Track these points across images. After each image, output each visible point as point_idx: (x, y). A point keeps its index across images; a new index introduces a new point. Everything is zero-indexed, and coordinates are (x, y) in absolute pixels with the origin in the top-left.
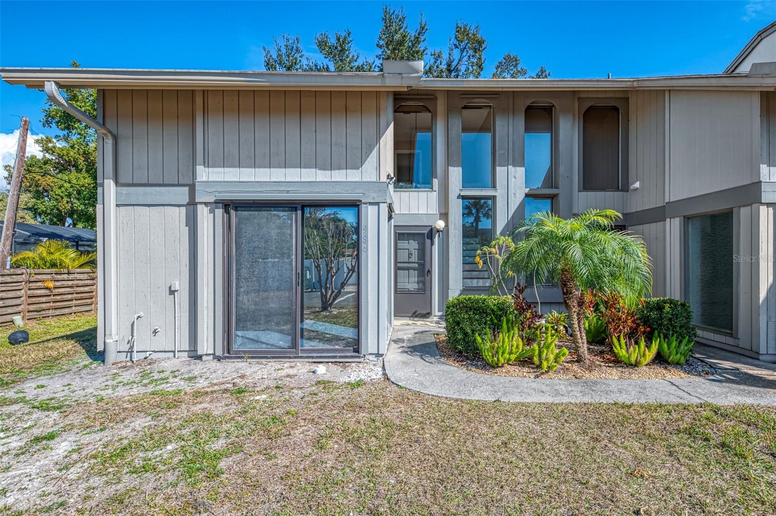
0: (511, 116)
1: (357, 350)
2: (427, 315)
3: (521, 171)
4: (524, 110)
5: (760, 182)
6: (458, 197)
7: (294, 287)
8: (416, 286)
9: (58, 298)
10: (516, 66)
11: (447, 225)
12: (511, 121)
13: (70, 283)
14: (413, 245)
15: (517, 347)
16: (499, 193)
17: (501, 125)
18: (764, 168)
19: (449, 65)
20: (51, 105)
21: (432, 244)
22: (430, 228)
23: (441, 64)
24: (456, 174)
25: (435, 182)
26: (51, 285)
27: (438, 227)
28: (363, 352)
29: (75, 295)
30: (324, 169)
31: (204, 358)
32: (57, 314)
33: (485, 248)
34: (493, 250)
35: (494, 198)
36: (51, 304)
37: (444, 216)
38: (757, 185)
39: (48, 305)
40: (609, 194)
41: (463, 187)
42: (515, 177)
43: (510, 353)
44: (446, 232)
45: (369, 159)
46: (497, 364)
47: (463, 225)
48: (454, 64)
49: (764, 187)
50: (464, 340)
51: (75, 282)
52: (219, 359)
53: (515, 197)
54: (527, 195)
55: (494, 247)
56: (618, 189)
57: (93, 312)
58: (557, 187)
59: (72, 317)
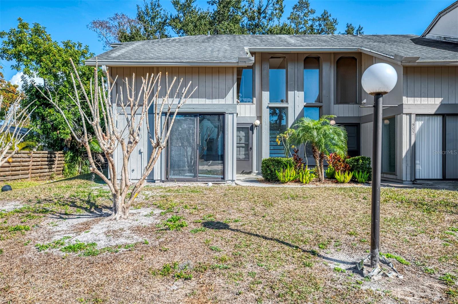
0: (296, 64)
1: (223, 178)
2: (250, 173)
3: (302, 94)
4: (303, 60)
5: (403, 104)
6: (267, 108)
7: (196, 150)
8: (244, 156)
9: (14, 168)
10: (307, 7)
11: (261, 123)
12: (296, 66)
13: (19, 159)
14: (242, 134)
15: (293, 175)
16: (290, 105)
17: (290, 67)
18: (404, 98)
19: (259, 9)
20: (4, 46)
21: (253, 133)
22: (251, 124)
23: (253, 7)
24: (266, 95)
25: (255, 99)
26: (11, 160)
27: (256, 124)
28: (226, 179)
29: (21, 168)
30: (209, 99)
31: (156, 182)
32: (13, 178)
33: (281, 135)
34: (285, 136)
35: (287, 107)
36: (10, 172)
37: (260, 118)
38: (401, 106)
39: (9, 172)
40: (351, 106)
41: (270, 102)
42: (298, 97)
43: (290, 177)
44: (260, 127)
45: (229, 94)
46: (285, 181)
47: (270, 123)
48: (263, 9)
49: (404, 106)
50: (270, 174)
51: (22, 159)
52: (163, 182)
53: (298, 107)
54: (305, 106)
55: (286, 134)
56: (356, 103)
57: (29, 179)
58: (322, 102)
59: (19, 181)
